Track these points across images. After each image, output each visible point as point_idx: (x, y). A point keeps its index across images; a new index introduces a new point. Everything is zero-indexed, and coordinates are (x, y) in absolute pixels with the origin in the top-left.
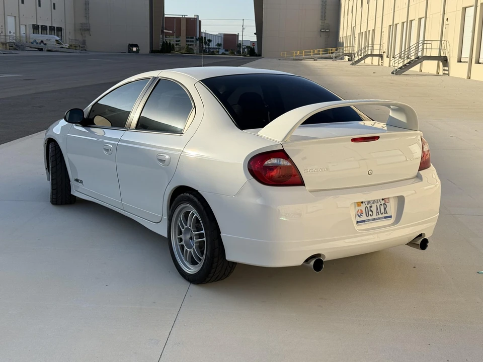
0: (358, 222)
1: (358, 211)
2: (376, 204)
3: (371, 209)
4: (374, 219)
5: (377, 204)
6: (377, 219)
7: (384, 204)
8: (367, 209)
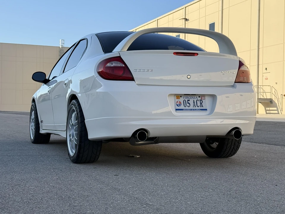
0: (177, 110)
1: (177, 102)
2: (193, 99)
3: (189, 102)
4: (191, 110)
5: (194, 99)
6: (194, 110)
7: (200, 100)
8: (185, 101)
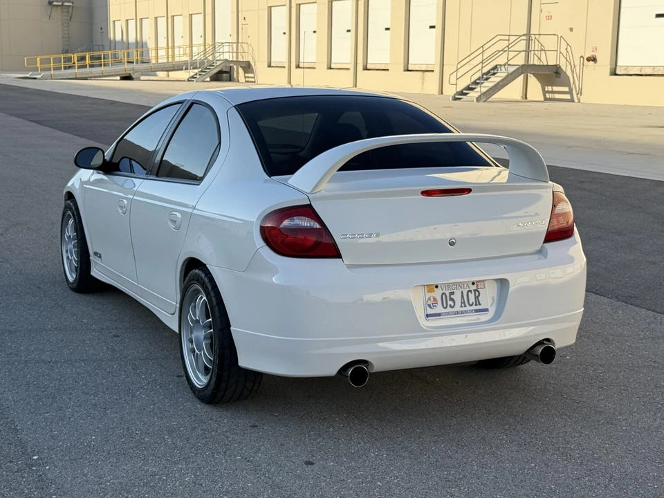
0: (427, 316)
1: (430, 298)
2: (461, 290)
3: (452, 296)
4: (457, 313)
5: (463, 290)
6: (462, 312)
7: (475, 291)
8: (444, 296)
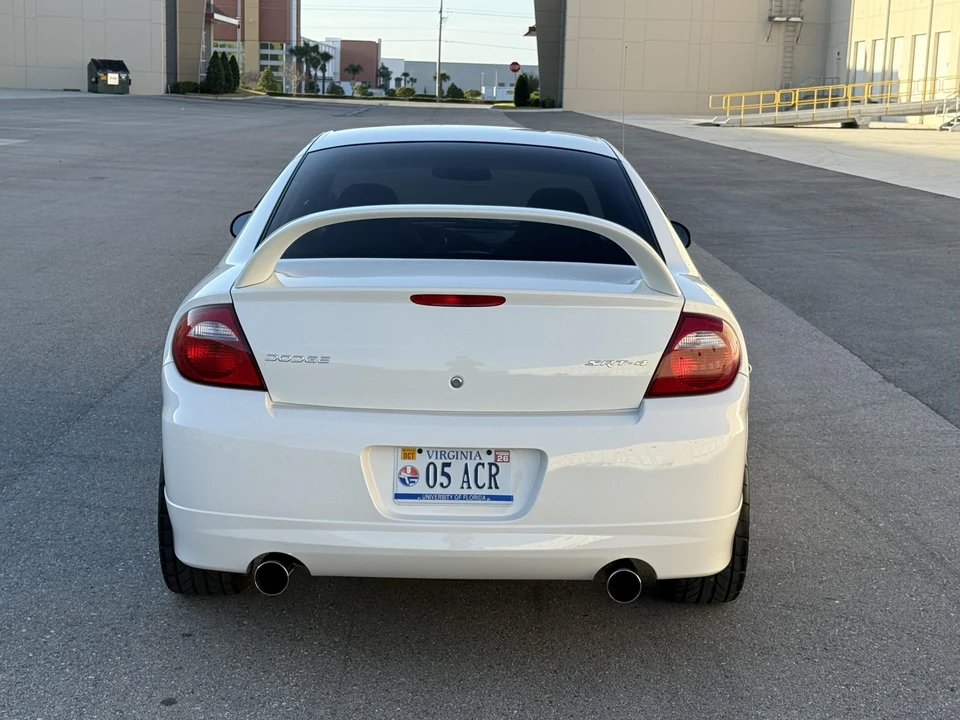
0: (398, 496)
1: (405, 469)
2: (464, 461)
3: (446, 470)
4: (453, 497)
5: (468, 461)
6: (462, 498)
7: (490, 465)
8: (431, 467)
